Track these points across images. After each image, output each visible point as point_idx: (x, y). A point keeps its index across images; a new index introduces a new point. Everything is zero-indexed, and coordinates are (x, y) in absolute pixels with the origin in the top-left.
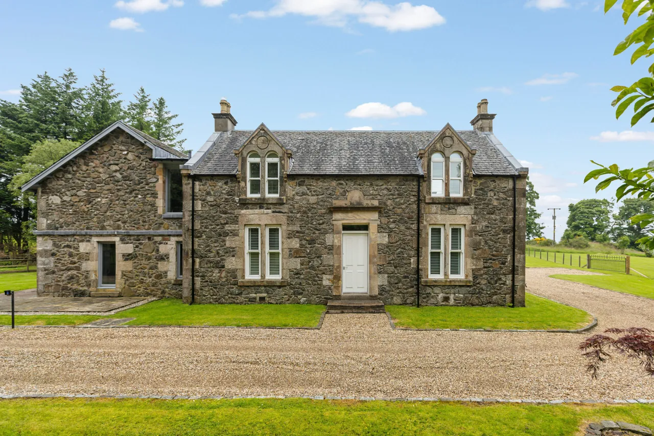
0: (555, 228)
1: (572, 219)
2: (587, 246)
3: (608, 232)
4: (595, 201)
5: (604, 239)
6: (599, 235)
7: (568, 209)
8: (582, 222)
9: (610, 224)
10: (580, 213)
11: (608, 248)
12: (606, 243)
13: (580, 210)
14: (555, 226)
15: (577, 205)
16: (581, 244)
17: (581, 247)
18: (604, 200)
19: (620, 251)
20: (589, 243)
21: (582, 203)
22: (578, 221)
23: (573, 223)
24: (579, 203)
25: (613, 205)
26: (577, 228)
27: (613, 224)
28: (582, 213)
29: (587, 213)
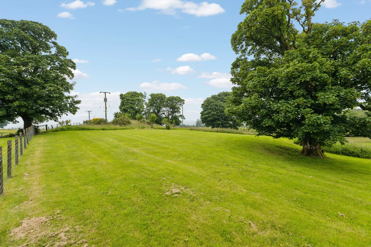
0: (106, 109)
1: (123, 104)
2: (129, 123)
3: (144, 114)
4: (136, 93)
5: (141, 118)
6: (138, 116)
7: (119, 97)
8: (128, 106)
9: (144, 109)
10: (127, 100)
11: (143, 124)
12: (141, 120)
13: (126, 98)
14: (106, 108)
15: (125, 95)
16: (125, 121)
17: (124, 124)
18: (141, 93)
19: (150, 126)
20: (131, 121)
21: (128, 93)
22: (125, 106)
23: (123, 107)
24: (126, 94)
25: (145, 97)
26: (125, 111)
27: (146, 109)
28: (128, 100)
29: (131, 101)
